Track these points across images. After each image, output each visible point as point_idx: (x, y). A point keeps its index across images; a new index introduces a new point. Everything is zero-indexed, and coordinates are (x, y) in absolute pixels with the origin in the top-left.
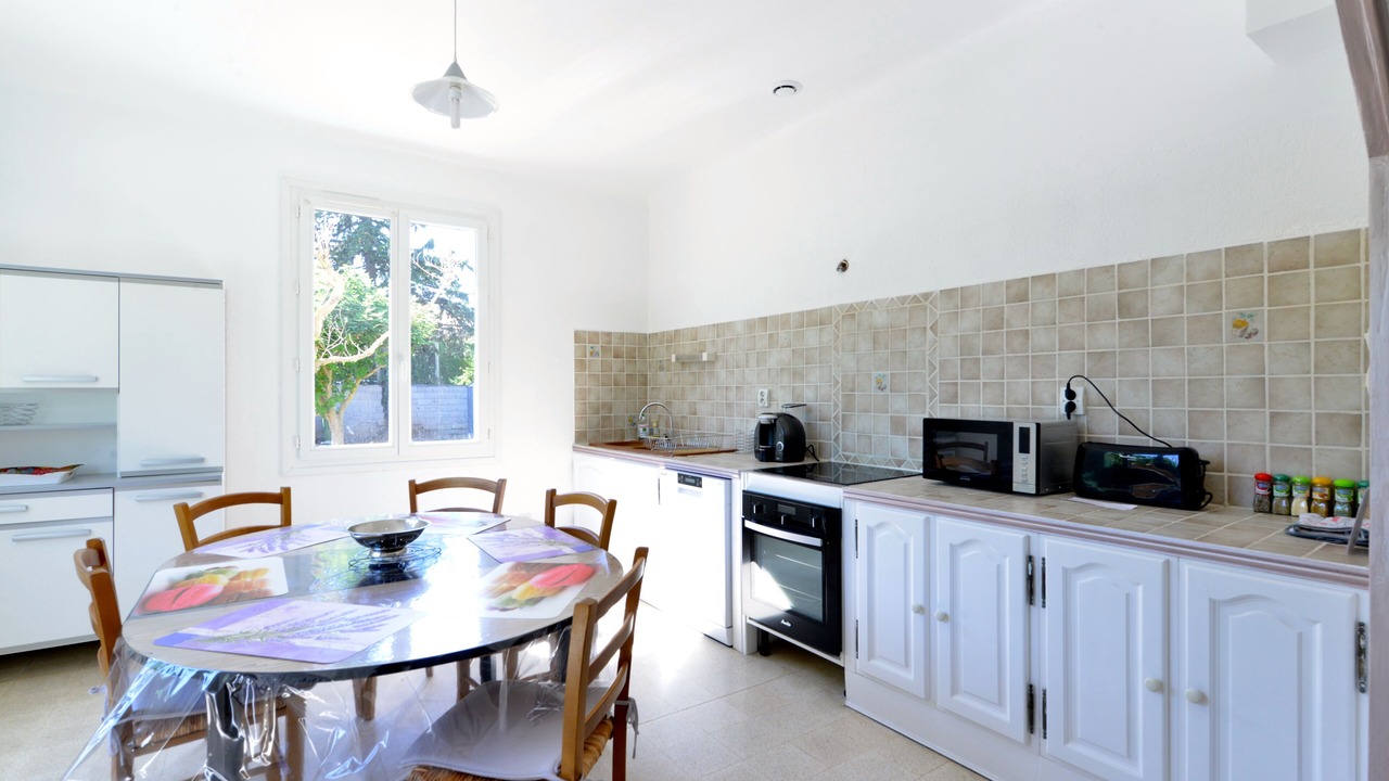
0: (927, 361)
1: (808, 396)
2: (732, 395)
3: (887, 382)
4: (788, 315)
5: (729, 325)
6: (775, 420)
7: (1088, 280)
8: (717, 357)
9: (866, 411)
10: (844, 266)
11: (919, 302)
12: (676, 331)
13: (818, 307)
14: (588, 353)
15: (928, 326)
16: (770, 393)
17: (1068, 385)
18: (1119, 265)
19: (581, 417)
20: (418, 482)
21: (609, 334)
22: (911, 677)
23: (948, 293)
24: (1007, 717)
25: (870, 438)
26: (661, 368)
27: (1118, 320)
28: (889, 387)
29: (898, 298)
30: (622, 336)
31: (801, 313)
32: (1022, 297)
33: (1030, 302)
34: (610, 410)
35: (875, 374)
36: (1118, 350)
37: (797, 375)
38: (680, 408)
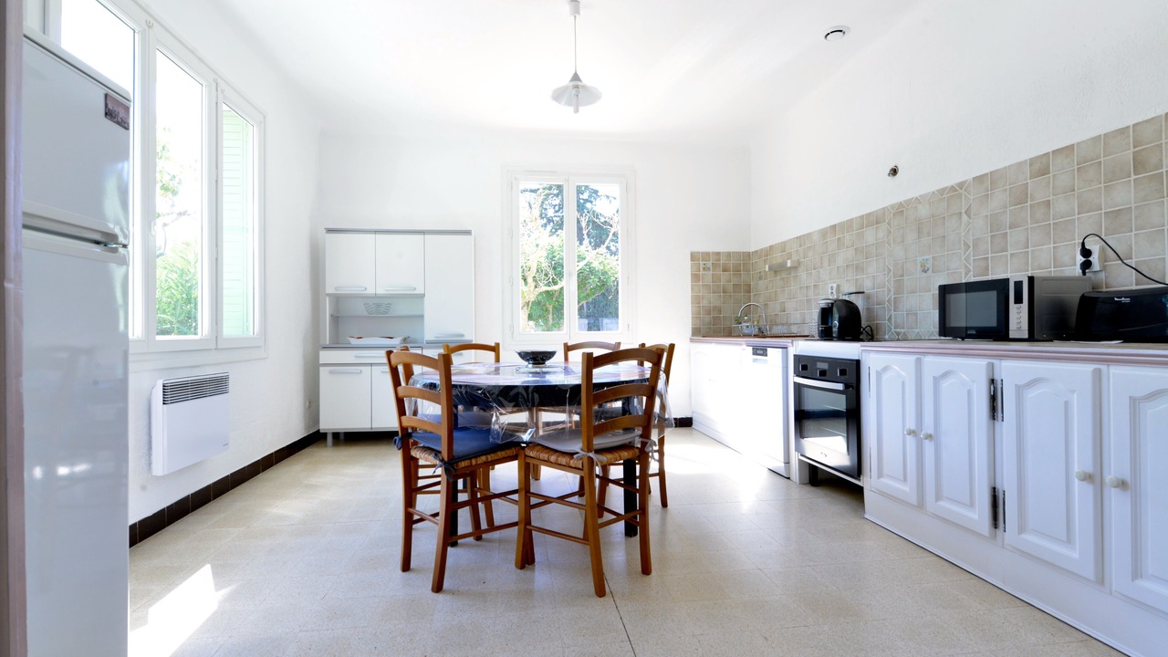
0: (962, 242)
1: (867, 286)
2: (811, 292)
3: (929, 265)
4: (852, 220)
5: (809, 235)
6: (832, 304)
7: (1105, 144)
8: (799, 263)
9: (913, 292)
10: (894, 172)
11: (955, 192)
12: (771, 246)
13: (874, 210)
14: (701, 269)
15: (963, 211)
16: (838, 286)
17: (1083, 244)
18: (1134, 125)
19: (696, 316)
20: (569, 344)
21: (718, 254)
22: (907, 489)
23: (979, 179)
24: (975, 516)
25: (916, 314)
26: (760, 278)
27: (1133, 177)
28: (931, 270)
29: (938, 191)
30: (729, 254)
31: (862, 217)
32: (1044, 171)
33: (1051, 175)
34: (720, 312)
35: (920, 259)
36: (1133, 206)
37: (859, 268)
38: (774, 308)
